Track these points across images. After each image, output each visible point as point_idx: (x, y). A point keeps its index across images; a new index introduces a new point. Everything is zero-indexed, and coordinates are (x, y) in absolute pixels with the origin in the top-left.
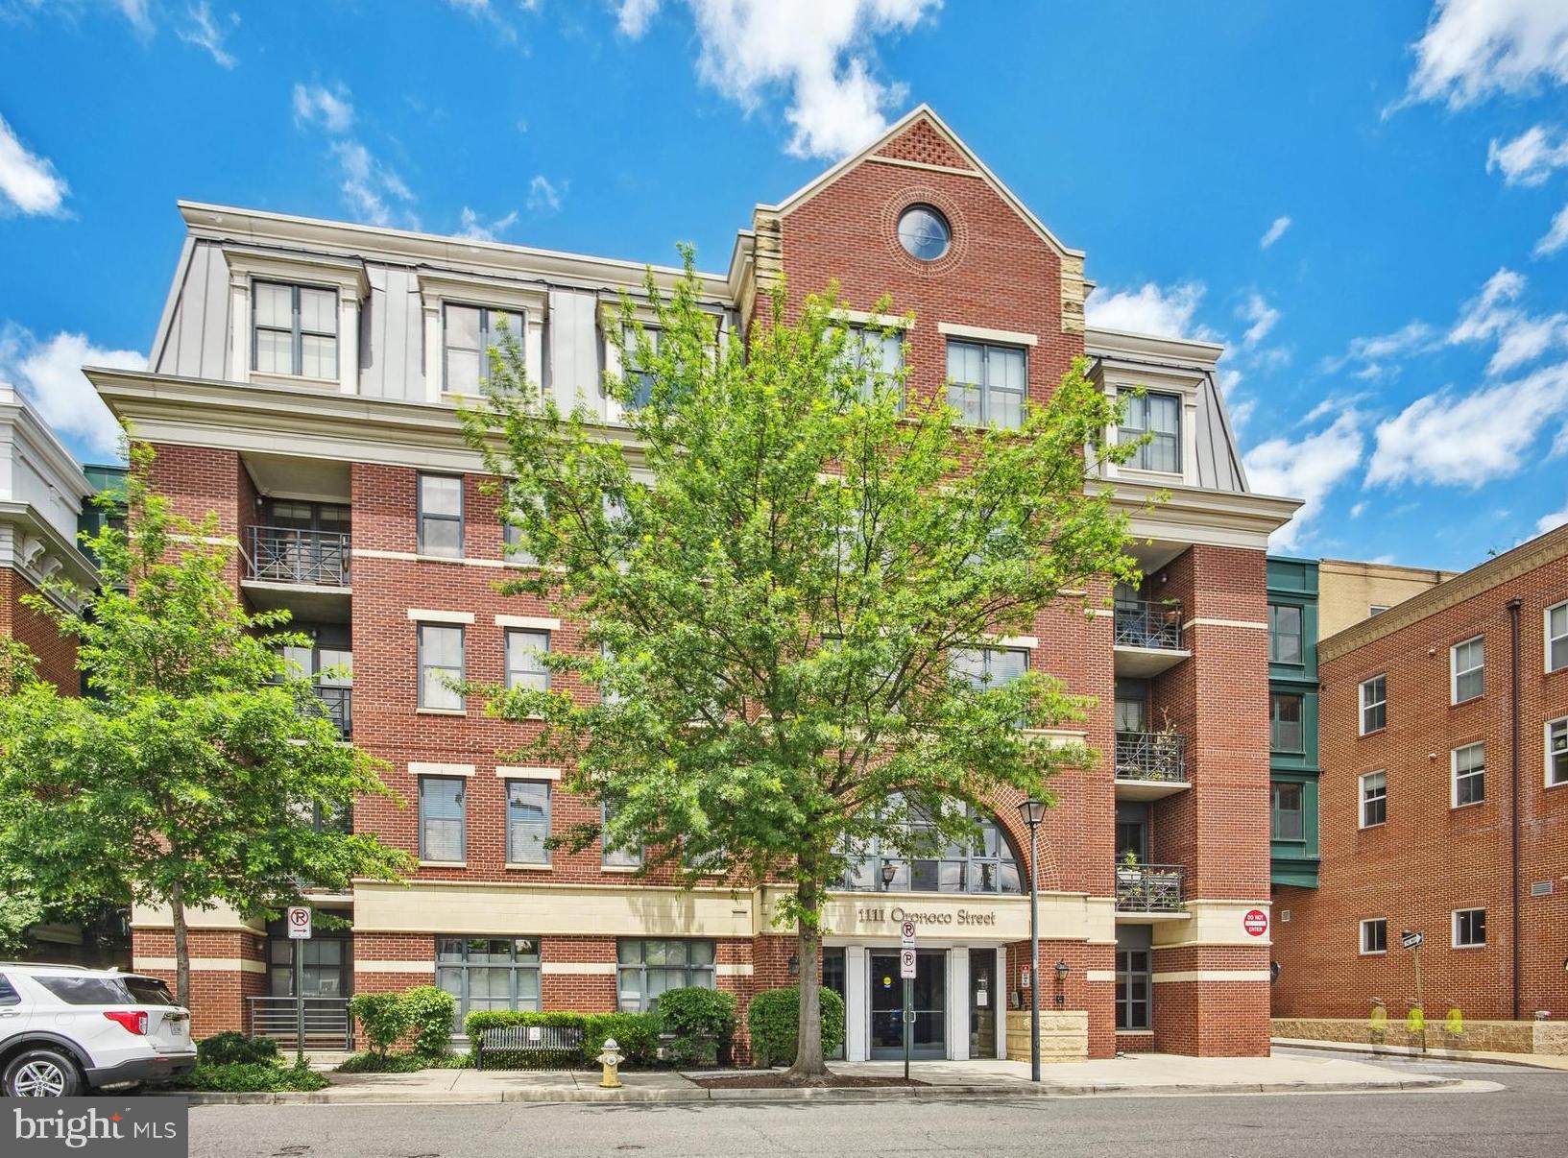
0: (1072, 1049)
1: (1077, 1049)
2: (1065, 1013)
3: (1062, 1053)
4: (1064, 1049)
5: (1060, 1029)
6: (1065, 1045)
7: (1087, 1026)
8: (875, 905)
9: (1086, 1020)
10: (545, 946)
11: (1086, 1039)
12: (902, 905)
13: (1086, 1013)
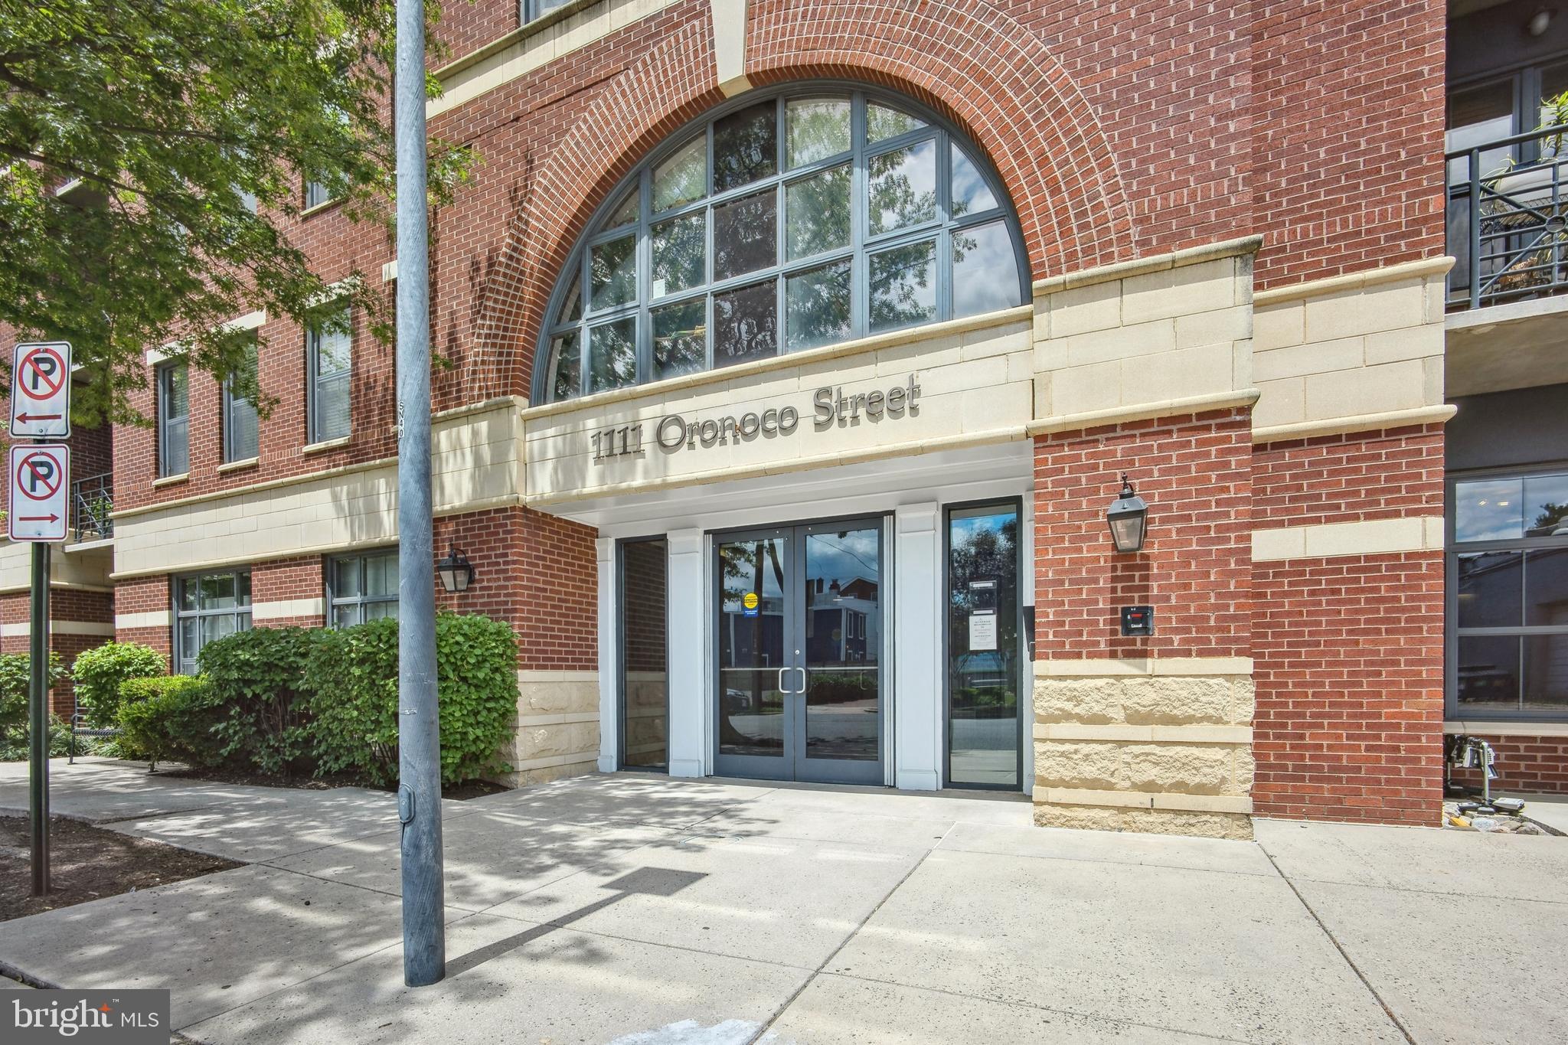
0: (1180, 787)
1: (1201, 789)
2: (1153, 664)
3: (1142, 799)
4: (1149, 787)
5: (1135, 718)
6: (1151, 773)
7: (1249, 710)
8: (618, 419)
9: (1248, 689)
10: (257, 578)
11: (1246, 756)
12: (673, 407)
13: (1246, 665)
